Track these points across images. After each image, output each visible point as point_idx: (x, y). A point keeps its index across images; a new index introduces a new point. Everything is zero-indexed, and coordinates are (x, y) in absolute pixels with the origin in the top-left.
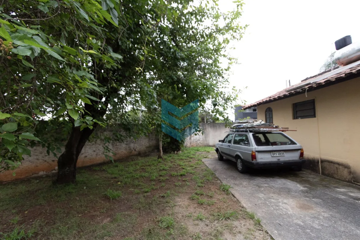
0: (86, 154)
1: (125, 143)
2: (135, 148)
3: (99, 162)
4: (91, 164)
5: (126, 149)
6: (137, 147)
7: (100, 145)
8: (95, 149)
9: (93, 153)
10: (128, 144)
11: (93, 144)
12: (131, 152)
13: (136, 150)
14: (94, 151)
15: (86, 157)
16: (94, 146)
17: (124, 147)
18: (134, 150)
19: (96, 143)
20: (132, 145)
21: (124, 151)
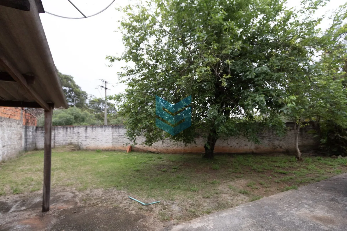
0: (232, 145)
1: (268, 139)
2: (281, 145)
3: (242, 152)
4: (235, 152)
5: (269, 145)
6: (283, 145)
7: (242, 139)
8: (238, 142)
9: (236, 145)
10: (271, 141)
11: (236, 139)
12: (275, 149)
13: (283, 147)
14: (238, 144)
15: (231, 147)
16: (237, 140)
17: (267, 143)
18: (279, 147)
19: (238, 138)
20: (276, 143)
21: (267, 147)
